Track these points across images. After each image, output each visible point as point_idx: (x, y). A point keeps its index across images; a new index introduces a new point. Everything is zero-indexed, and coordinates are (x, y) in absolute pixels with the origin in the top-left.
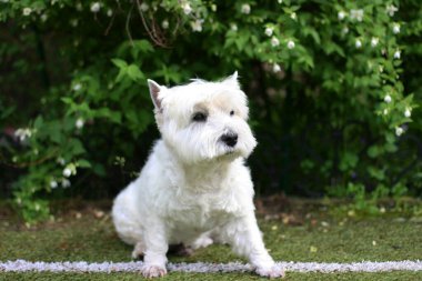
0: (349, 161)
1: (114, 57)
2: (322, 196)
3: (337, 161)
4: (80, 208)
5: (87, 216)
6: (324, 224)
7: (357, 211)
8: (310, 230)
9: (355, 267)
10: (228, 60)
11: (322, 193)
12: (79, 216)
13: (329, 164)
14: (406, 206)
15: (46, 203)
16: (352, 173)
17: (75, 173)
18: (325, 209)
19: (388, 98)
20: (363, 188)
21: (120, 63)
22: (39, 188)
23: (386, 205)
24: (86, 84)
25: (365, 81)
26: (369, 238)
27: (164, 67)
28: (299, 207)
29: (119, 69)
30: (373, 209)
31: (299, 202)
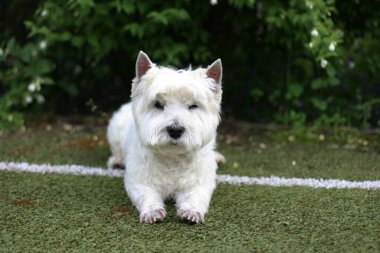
2: (269, 122)
4: (51, 121)
5: (57, 129)
6: (263, 146)
7: (296, 136)
8: (246, 150)
11: (271, 119)
12: (49, 128)
13: (277, 93)
14: (342, 134)
16: (297, 103)
17: (39, 88)
19: (315, 32)
20: (304, 116)
22: (16, 102)
23: (325, 133)
24: (51, 10)
25: (304, 18)
31: (246, 126)
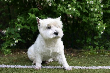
0: (89, 40)
1: (28, 12)
2: (82, 49)
3: (86, 40)
4: (19, 51)
5: (21, 53)
6: (82, 56)
7: (91, 53)
8: (79, 58)
9: (90, 68)
10: (58, 13)
11: (82, 48)
12: (18, 53)
13: (84, 41)
14: (103, 52)
15: (10, 50)
16: (90, 43)
17: (18, 42)
18: (82, 52)
19: (99, 24)
20: (92, 47)
21: (30, 14)
22: (8, 46)
23: (98, 52)
24: (21, 19)
25: (94, 20)
26: (94, 60)
27: (41, 15)
28: (76, 52)
29: (30, 15)
30: (95, 53)
31: (76, 50)
